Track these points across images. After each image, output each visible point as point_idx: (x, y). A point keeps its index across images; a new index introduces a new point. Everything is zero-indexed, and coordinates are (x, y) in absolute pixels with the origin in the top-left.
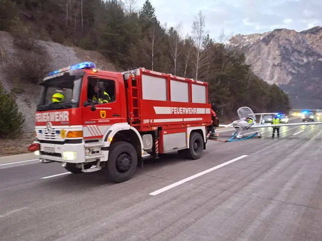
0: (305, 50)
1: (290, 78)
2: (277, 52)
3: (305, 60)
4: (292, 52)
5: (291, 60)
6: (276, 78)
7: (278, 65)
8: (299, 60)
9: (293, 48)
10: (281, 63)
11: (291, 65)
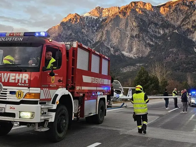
0: (161, 23)
1: (148, 50)
2: (134, 24)
3: (162, 32)
4: (149, 24)
5: (148, 32)
6: (134, 49)
7: (136, 36)
8: (156, 32)
9: (149, 20)
10: (139, 34)
11: (149, 37)
